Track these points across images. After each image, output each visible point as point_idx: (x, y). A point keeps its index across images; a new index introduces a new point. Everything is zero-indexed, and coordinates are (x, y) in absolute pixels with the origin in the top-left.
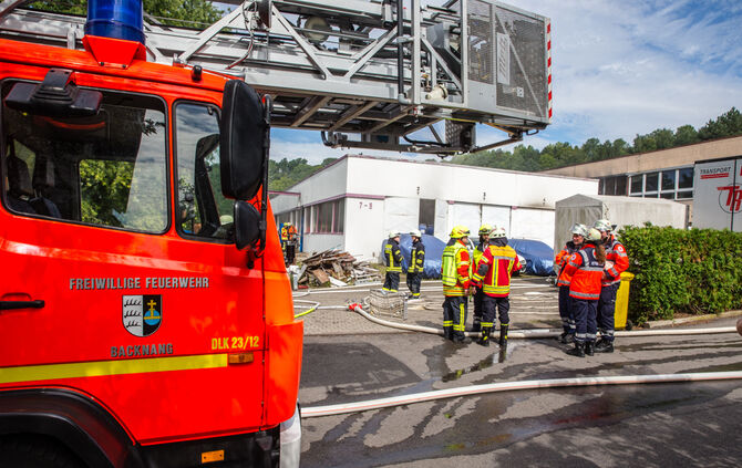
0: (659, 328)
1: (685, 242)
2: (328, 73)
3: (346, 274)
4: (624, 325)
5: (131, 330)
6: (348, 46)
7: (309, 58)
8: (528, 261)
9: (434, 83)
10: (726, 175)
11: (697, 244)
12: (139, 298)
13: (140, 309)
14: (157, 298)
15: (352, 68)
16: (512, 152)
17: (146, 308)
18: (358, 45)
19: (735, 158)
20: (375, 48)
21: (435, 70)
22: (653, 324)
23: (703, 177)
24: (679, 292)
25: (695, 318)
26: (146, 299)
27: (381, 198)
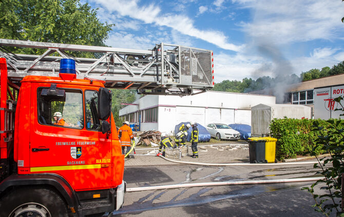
0: (289, 162)
1: (300, 125)
2: (134, 75)
3: (158, 141)
4: (274, 161)
5: (73, 157)
6: (141, 64)
7: (127, 70)
8: (241, 134)
9: (171, 75)
10: (327, 94)
11: (306, 126)
12: (75, 148)
13: (75, 151)
14: (80, 148)
15: (142, 72)
16: (242, 82)
17: (77, 151)
18: (145, 63)
19: (331, 86)
20: (151, 64)
21: (171, 71)
22: (286, 160)
23: (318, 95)
24: (298, 146)
25: (307, 158)
26: (77, 148)
27: (174, 107)
